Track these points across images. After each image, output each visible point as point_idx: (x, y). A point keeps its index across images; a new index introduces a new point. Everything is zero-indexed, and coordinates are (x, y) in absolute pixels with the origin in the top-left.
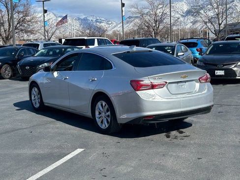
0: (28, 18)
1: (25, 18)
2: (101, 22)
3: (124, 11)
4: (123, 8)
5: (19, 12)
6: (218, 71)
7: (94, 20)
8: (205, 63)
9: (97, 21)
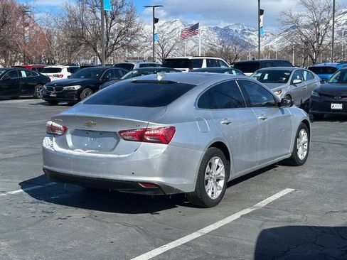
0: (132, 29)
1: (127, 30)
2: (249, 34)
3: (262, 20)
4: (262, 17)
5: (120, 21)
6: (335, 105)
7: (240, 30)
8: (320, 94)
9: (243, 32)
